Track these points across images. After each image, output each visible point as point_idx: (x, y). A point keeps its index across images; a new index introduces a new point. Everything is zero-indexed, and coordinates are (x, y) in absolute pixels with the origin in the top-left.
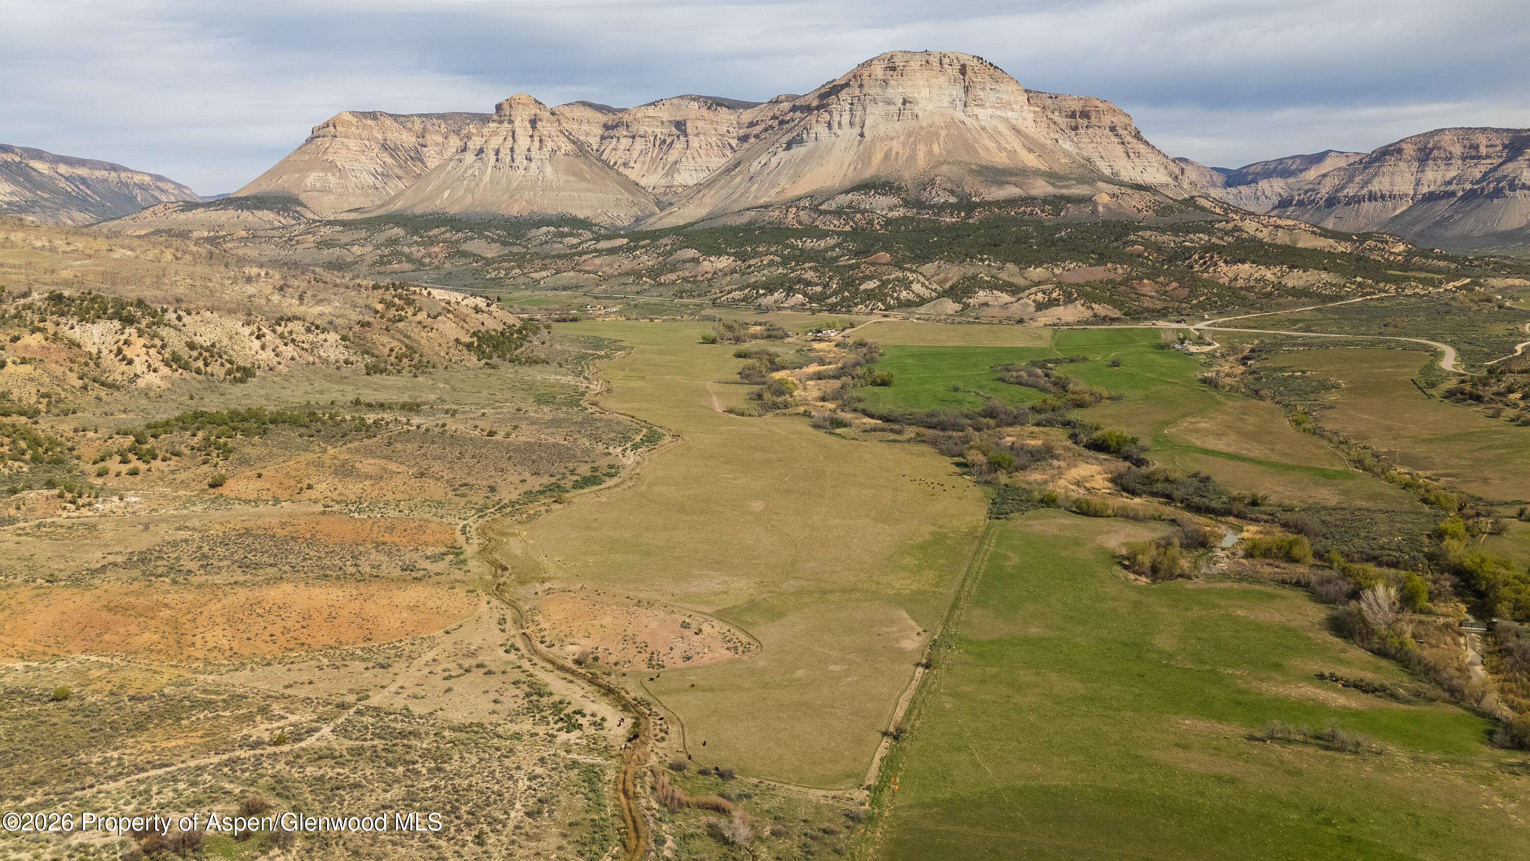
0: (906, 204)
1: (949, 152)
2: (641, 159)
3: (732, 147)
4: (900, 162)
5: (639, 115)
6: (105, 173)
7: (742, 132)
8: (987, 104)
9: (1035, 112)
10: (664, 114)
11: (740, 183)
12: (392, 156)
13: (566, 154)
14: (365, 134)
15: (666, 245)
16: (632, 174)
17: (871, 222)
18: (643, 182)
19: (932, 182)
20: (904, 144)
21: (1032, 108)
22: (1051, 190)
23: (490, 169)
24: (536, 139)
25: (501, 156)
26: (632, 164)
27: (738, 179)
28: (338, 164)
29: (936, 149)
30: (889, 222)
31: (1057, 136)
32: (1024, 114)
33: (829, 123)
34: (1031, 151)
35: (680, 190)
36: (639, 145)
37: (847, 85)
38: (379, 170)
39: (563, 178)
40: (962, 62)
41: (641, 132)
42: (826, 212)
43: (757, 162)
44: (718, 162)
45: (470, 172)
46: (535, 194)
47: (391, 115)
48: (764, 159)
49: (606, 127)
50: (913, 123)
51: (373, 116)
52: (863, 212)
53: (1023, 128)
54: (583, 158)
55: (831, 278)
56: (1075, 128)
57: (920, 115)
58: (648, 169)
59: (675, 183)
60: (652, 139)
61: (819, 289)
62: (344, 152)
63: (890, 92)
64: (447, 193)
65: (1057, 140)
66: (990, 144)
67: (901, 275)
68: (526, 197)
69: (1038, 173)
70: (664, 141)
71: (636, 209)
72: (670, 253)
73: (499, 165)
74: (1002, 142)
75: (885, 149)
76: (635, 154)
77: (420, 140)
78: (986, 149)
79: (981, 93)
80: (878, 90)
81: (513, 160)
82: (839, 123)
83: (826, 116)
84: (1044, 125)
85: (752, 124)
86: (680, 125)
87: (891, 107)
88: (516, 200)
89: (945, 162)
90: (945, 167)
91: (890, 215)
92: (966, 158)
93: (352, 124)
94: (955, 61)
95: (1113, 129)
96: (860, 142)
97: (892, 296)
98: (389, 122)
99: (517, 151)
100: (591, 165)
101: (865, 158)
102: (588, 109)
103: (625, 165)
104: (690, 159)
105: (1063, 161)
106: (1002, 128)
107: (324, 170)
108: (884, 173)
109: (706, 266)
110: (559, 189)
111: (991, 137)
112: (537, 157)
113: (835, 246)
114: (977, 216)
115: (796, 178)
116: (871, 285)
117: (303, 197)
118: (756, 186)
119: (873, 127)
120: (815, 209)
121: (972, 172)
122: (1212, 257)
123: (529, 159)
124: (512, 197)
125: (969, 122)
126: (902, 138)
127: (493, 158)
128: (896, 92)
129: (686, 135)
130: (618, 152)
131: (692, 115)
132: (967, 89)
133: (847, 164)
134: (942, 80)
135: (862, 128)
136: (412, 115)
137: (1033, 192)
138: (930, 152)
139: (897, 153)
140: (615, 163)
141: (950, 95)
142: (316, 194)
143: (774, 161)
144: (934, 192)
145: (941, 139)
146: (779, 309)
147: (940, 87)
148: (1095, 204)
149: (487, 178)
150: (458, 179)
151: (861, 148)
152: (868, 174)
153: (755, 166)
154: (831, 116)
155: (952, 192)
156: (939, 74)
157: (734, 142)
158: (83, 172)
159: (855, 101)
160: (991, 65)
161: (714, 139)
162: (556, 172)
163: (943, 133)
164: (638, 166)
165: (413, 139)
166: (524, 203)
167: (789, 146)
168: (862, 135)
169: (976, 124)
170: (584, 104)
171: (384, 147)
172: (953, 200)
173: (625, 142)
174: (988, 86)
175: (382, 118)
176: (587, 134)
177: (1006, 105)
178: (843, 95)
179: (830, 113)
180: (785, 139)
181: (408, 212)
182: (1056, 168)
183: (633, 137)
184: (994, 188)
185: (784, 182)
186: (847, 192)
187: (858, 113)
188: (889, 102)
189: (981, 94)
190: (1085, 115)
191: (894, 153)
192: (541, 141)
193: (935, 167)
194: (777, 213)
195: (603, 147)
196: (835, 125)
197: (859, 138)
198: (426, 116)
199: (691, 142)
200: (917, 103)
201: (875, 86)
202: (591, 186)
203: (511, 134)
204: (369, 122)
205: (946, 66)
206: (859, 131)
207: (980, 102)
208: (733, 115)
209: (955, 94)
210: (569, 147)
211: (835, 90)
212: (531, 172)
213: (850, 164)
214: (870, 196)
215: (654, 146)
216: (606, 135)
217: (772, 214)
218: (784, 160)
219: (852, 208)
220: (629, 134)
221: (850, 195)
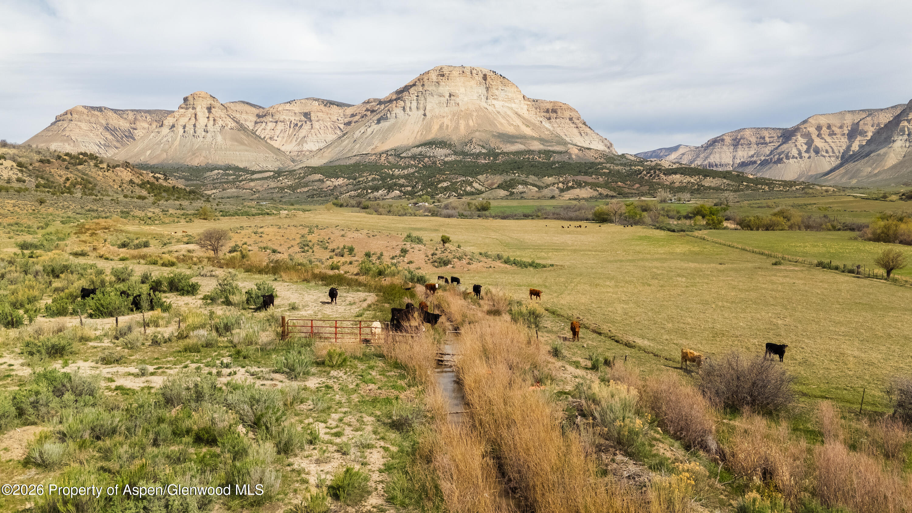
0: (455, 153)
1: (479, 125)
2: (282, 135)
3: (340, 129)
4: (449, 130)
5: (280, 109)
7: (346, 120)
8: (500, 99)
9: (528, 105)
10: (297, 108)
11: (348, 144)
12: (113, 135)
13: (231, 129)
14: (93, 120)
15: (301, 173)
16: (276, 144)
17: (434, 163)
18: (283, 149)
19: (471, 141)
20: (451, 120)
21: (526, 102)
22: (541, 147)
23: (179, 137)
24: (211, 119)
25: (187, 129)
26: (275, 138)
27: (346, 142)
28: (73, 138)
29: (471, 123)
30: (445, 163)
31: (541, 119)
32: (522, 106)
33: (404, 108)
34: (527, 126)
35: (308, 153)
36: (280, 126)
37: (414, 85)
38: (103, 142)
39: (229, 143)
40: (484, 73)
41: (282, 119)
42: (405, 158)
43: (358, 131)
44: (331, 137)
45: (165, 139)
46: (210, 153)
47: (112, 110)
48: (363, 129)
49: (258, 116)
50: (456, 109)
51: (100, 109)
52: (429, 157)
53: (521, 114)
54: (242, 132)
55: (417, 183)
56: (549, 119)
57: (460, 104)
58: (286, 142)
59: (304, 149)
60: (288, 123)
61: (409, 189)
62: (78, 130)
63: (441, 89)
64: (148, 152)
65: (541, 122)
66: (503, 121)
67: (464, 179)
68: (204, 154)
69: (533, 138)
70: (297, 125)
71: (279, 163)
72: (304, 178)
73: (185, 134)
74: (510, 120)
75: (440, 123)
76: (278, 132)
77: (133, 125)
78: (501, 124)
79: (496, 91)
80: (434, 88)
81: (195, 132)
82: (410, 108)
83: (402, 103)
84: (533, 112)
85: (353, 115)
86: (307, 115)
87: (442, 98)
88: (197, 157)
89: (477, 130)
90: (477, 133)
91: (446, 159)
92: (489, 128)
93: (84, 114)
94: (480, 72)
95: (571, 119)
96: (424, 119)
97: (461, 189)
98: (110, 113)
99: (198, 126)
100: (248, 136)
101: (428, 128)
102: (246, 105)
103: (271, 138)
104: (314, 134)
105: (547, 133)
106: (509, 113)
107: (63, 141)
108: (440, 136)
109: (329, 183)
110: (226, 150)
111: (504, 117)
112: (212, 130)
113: (415, 172)
114: (500, 159)
115: (383, 140)
116: (445, 184)
118: (358, 145)
119: (431, 110)
120: (398, 156)
121: (494, 136)
122: (655, 172)
123: (206, 131)
124: (194, 154)
125: (490, 108)
126: (450, 117)
127: (181, 131)
128: (445, 88)
129: (311, 121)
130: (267, 131)
131: (314, 109)
132: (487, 89)
133: (416, 132)
134: (473, 83)
135: (425, 111)
136: (127, 110)
137: (532, 148)
138: (468, 125)
139: (447, 126)
140: (265, 137)
141: (478, 93)
143: (369, 130)
144: (472, 146)
145: (474, 118)
146: (383, 199)
147: (472, 87)
148: (570, 154)
149: (177, 143)
150: (157, 144)
151: (425, 122)
152: (430, 137)
153: (357, 134)
154: (405, 103)
155: (483, 147)
156: (471, 79)
157: (342, 126)
159: (420, 94)
160: (501, 76)
161: (329, 124)
162: (224, 139)
163: (475, 114)
164: (279, 139)
165: (128, 125)
166: (202, 158)
167: (379, 121)
168: (425, 115)
169: (494, 110)
170: (243, 102)
171: (107, 128)
172: (484, 151)
173: (271, 125)
174: (500, 88)
175: (106, 111)
176: (246, 121)
177: (511, 100)
178: (412, 90)
179: (404, 101)
180: (376, 118)
182: (543, 136)
183: (276, 122)
184: (508, 145)
185: (376, 142)
186: (418, 146)
187: (422, 102)
188: (441, 96)
190: (554, 111)
191: (445, 125)
192: (214, 120)
193: (471, 133)
194: (374, 157)
195: (256, 128)
196: (408, 109)
197: (423, 116)
198: (137, 111)
199: (314, 125)
200: (458, 96)
201: (432, 86)
202: (248, 148)
203: (194, 116)
204: (96, 113)
205: (474, 75)
206: (423, 112)
207: (496, 97)
208: (340, 111)
209: (480, 91)
210: (234, 124)
211: (406, 89)
212: (207, 139)
213: (418, 132)
214: (432, 149)
215: (290, 127)
216: (259, 121)
217: (370, 158)
218: (376, 130)
219: (422, 155)
220: (273, 120)
221: (420, 148)
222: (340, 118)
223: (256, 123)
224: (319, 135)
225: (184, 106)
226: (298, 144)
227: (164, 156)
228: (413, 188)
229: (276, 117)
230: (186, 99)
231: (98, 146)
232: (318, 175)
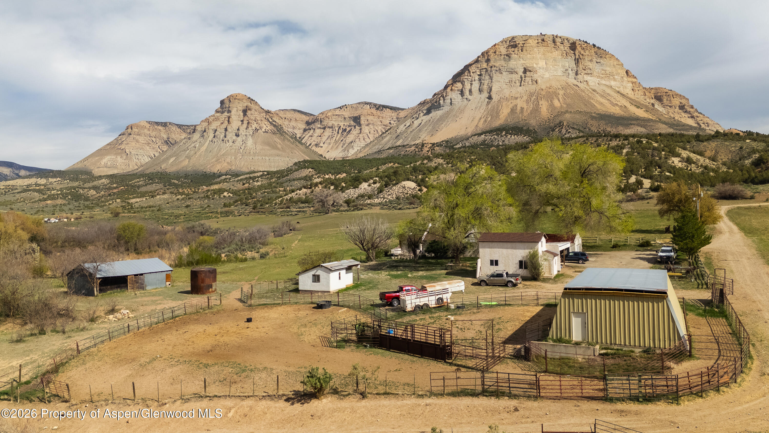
1: (568, 105)
2: (328, 141)
4: (525, 114)
5: (329, 114)
10: (347, 114)
11: (389, 141)
13: (266, 132)
14: (153, 134)
16: (319, 151)
18: (327, 156)
19: (560, 125)
20: (527, 102)
21: (630, 79)
23: (208, 142)
24: (246, 122)
25: (217, 133)
26: (321, 145)
28: (128, 151)
29: (557, 103)
32: (625, 83)
33: (462, 90)
34: (638, 107)
36: (328, 132)
37: (477, 61)
38: (157, 155)
39: (259, 147)
40: (571, 41)
41: (330, 125)
43: (403, 125)
45: (193, 145)
46: (235, 158)
47: (177, 125)
49: (308, 123)
50: (533, 88)
51: (164, 125)
54: (278, 135)
57: (539, 81)
58: (332, 147)
59: (349, 155)
60: (337, 129)
62: (134, 144)
63: (512, 64)
64: (172, 160)
65: (653, 105)
66: (603, 101)
68: (228, 160)
73: (215, 140)
74: (612, 100)
75: (511, 106)
76: (324, 139)
78: (601, 104)
79: (590, 63)
80: (503, 63)
81: (225, 137)
82: (470, 91)
83: (459, 87)
86: (357, 120)
87: (514, 76)
88: (220, 163)
89: (568, 112)
90: (568, 116)
92: (584, 109)
93: (145, 128)
94: (566, 41)
95: (682, 107)
96: (488, 103)
98: (174, 128)
99: (229, 130)
100: (284, 139)
101: (495, 113)
102: (296, 113)
103: (316, 145)
104: (362, 139)
106: (608, 91)
108: (511, 122)
110: (255, 154)
111: (602, 96)
112: (243, 134)
115: (434, 131)
119: (498, 93)
120: (451, 147)
121: (593, 118)
123: (237, 135)
124: (218, 160)
125: (582, 86)
126: (525, 98)
127: (212, 135)
128: (518, 62)
129: (360, 125)
130: (313, 138)
131: (365, 112)
132: (577, 61)
133: (477, 118)
134: (556, 54)
135: (489, 93)
136: (187, 125)
138: (552, 105)
139: (522, 109)
140: (310, 145)
141: (563, 66)
143: (417, 123)
144: (564, 131)
145: (560, 97)
147: (555, 60)
149: (203, 149)
150: (184, 150)
151: (490, 106)
152: (497, 123)
154: (463, 85)
156: (553, 50)
159: (484, 72)
160: (594, 46)
162: (255, 143)
163: (561, 92)
164: (326, 145)
166: (226, 164)
167: (429, 110)
168: (490, 98)
169: (587, 87)
170: (294, 110)
171: (167, 142)
173: (318, 132)
174: (594, 60)
175: (170, 126)
176: (294, 128)
177: (610, 76)
178: (472, 69)
179: (463, 83)
180: (426, 108)
185: (424, 135)
186: (480, 135)
187: (486, 79)
188: (512, 72)
189: (591, 65)
191: (519, 108)
192: (248, 123)
193: (557, 116)
194: (413, 148)
195: (304, 136)
196: (467, 93)
197: (487, 100)
199: (363, 130)
200: (536, 72)
201: (500, 60)
202: (280, 153)
203: (227, 119)
204: (160, 127)
205: (558, 44)
206: (487, 95)
207: (589, 71)
208: (394, 115)
209: (567, 65)
210: (270, 127)
211: (467, 68)
212: (236, 143)
213: (481, 118)
214: (502, 136)
215: (338, 133)
216: (307, 128)
217: (408, 149)
218: (424, 121)
219: (486, 145)
220: (322, 126)
221: (483, 136)
222: (392, 122)
223: (305, 130)
225: (220, 110)
226: (344, 150)
227: (186, 162)
229: (325, 123)
230: (222, 102)
232: (310, 170)
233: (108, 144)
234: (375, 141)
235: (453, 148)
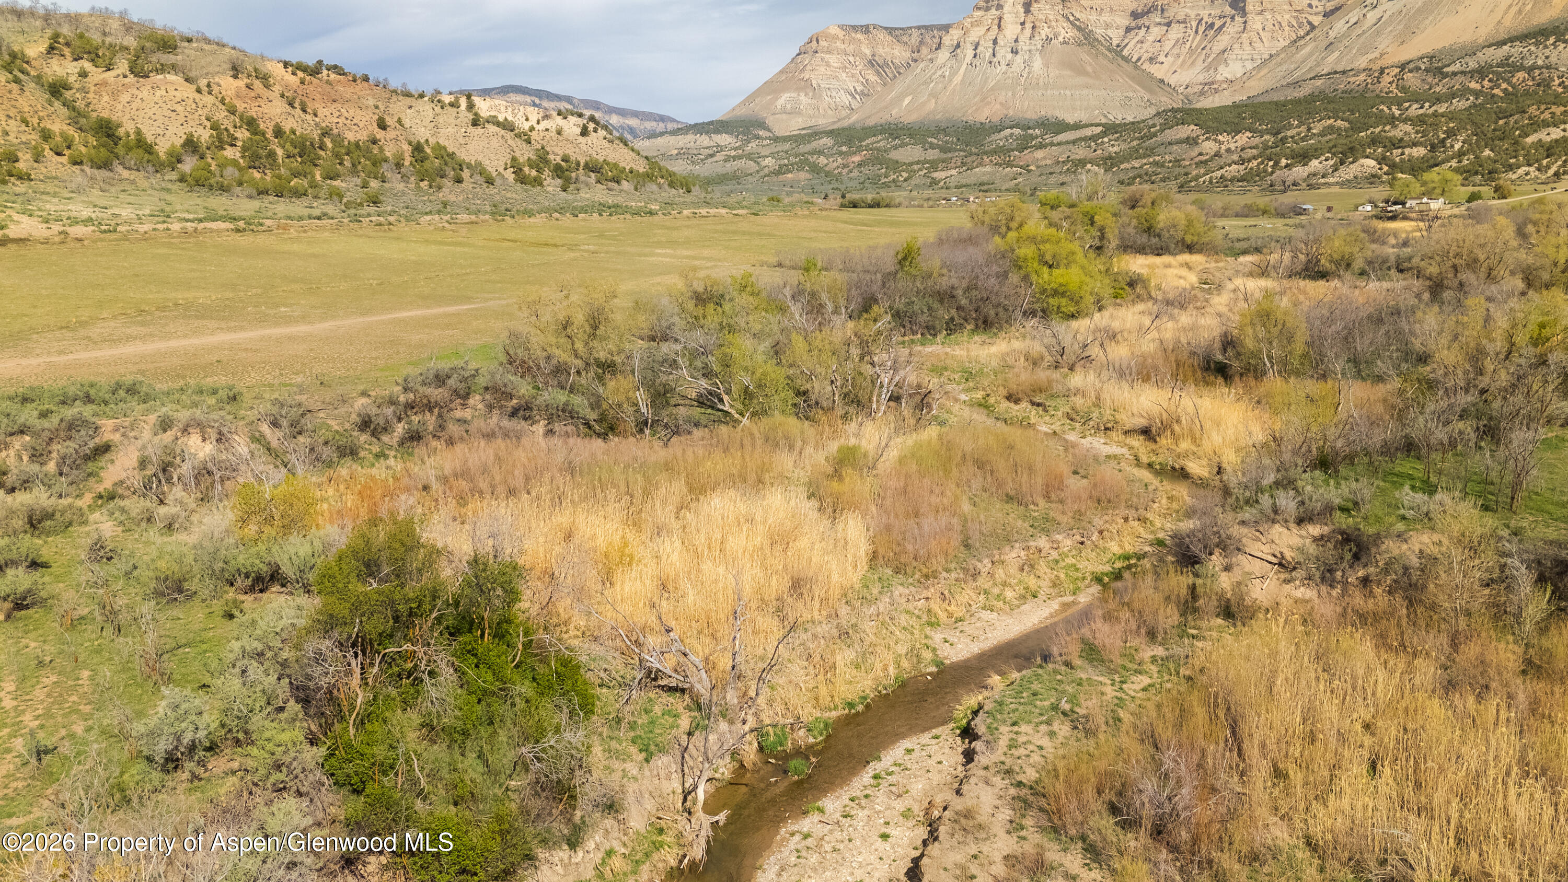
2: (1175, 51)
6: (654, 124)
11: (1310, 54)
12: (878, 73)
13: (1065, 42)
14: (850, 49)
15: (1154, 126)
16: (1158, 71)
18: (1173, 80)
23: (964, 66)
24: (1029, 26)
25: (980, 49)
26: (1162, 58)
27: (1308, 49)
28: (814, 82)
36: (1176, 32)
38: (859, 89)
39: (1054, 72)
41: (1181, 17)
42: (1455, 74)
43: (1343, 21)
45: (939, 73)
46: (1013, 95)
47: (886, 29)
49: (1135, 15)
51: (866, 29)
52: (1530, 70)
54: (1087, 48)
55: (1451, 133)
58: (1184, 62)
59: (1219, 78)
60: (1194, 24)
61: (1419, 151)
62: (822, 69)
64: (907, 101)
68: (1002, 98)
72: (1155, 135)
73: (976, 61)
76: (1168, 46)
77: (915, 55)
81: (994, 55)
86: (1238, 3)
88: (989, 103)
93: (838, 38)
98: (881, 35)
99: (1001, 42)
100: (1101, 57)
103: (1151, 60)
104: (1246, 43)
107: (798, 90)
109: (1209, 147)
110: (1046, 86)
112: (1025, 48)
115: (1406, 36)
117: (770, 121)
118: (1336, 54)
120: (1437, 71)
123: (1015, 52)
124: (983, 100)
127: (970, 53)
129: (1243, 12)
130: (1146, 46)
133: (1503, 7)
136: (911, 28)
140: (1139, 59)
142: (784, 116)
143: (1372, 16)
146: (1311, 187)
149: (958, 79)
150: (924, 83)
157: (1316, 20)
158: (633, 122)
162: (1047, 65)
164: (1170, 58)
165: (907, 55)
166: (998, 106)
171: (871, 63)
173: (1156, 32)
175: (875, 32)
176: (1107, 26)
181: (858, 126)
185: (1384, 43)
186: (1501, 44)
192: (1034, 27)
194: (1362, 77)
195: (1126, 41)
198: (926, 27)
199: (1250, 23)
202: (1092, 81)
203: (996, 21)
204: (859, 36)
210: (1071, 33)
212: (1015, 67)
213: (1510, 6)
214: (1546, 47)
215: (1196, 32)
216: (1133, 24)
217: (1352, 79)
218: (1389, 13)
219: (1508, 65)
220: (1163, 21)
221: (1506, 48)
223: (1128, 30)
224: (1258, 45)
227: (932, 105)
228: (1433, 148)
229: (1170, 13)
231: (851, 95)
232: (1192, 127)
233: (781, 72)
234: (1282, 56)
235: (1442, 73)
